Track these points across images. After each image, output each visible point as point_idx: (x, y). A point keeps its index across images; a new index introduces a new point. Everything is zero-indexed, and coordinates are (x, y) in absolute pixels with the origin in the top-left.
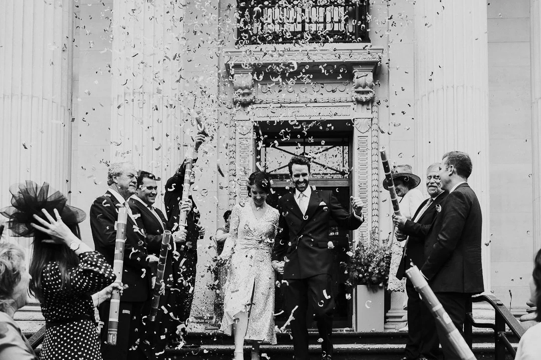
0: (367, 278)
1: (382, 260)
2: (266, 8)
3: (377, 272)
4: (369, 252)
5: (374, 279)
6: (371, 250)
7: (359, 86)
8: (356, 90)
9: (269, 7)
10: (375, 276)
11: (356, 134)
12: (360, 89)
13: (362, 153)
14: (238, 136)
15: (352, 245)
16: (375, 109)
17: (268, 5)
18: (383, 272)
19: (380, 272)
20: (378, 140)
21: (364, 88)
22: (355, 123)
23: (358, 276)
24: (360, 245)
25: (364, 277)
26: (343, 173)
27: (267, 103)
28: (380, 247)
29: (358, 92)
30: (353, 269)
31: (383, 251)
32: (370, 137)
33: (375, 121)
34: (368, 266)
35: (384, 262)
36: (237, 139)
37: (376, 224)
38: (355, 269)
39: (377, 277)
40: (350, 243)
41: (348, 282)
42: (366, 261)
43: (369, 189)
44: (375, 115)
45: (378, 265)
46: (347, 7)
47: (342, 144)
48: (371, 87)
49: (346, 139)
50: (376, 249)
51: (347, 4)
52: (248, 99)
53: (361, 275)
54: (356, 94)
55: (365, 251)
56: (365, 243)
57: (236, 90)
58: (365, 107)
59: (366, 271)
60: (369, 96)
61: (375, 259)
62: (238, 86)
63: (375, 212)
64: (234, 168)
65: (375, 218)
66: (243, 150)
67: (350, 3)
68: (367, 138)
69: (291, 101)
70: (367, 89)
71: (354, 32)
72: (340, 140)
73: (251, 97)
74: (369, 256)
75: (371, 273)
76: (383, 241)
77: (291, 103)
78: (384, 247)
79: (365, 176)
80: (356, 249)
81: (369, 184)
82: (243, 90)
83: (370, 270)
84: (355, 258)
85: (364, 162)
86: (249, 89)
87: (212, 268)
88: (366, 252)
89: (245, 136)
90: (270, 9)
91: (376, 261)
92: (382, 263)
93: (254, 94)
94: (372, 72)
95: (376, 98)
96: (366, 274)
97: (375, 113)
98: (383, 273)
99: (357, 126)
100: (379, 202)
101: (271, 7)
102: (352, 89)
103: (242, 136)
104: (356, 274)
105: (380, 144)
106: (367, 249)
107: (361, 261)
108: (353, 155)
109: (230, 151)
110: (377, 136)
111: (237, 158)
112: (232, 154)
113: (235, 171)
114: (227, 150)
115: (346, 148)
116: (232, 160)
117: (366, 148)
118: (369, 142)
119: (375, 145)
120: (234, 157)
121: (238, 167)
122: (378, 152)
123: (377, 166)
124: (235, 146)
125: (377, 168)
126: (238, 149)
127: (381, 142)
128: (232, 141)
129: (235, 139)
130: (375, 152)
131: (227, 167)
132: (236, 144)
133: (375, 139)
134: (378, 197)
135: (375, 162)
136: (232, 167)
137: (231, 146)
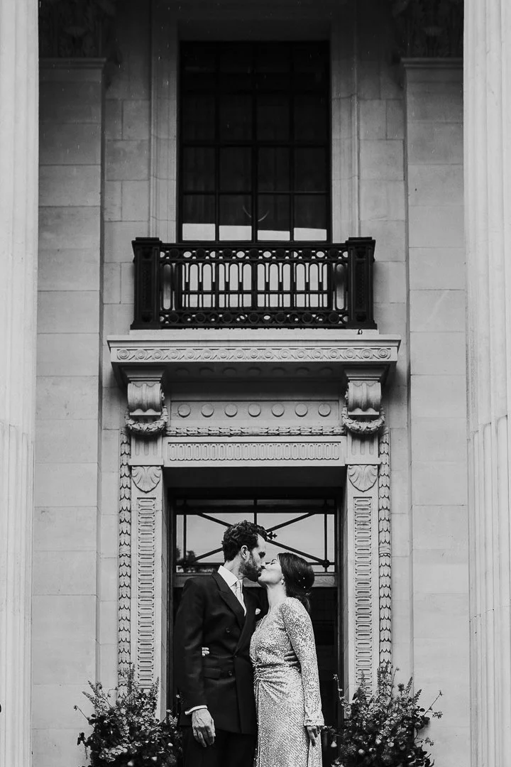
0: (374, 756)
1: (401, 723)
2: (187, 264)
3: (392, 745)
4: (376, 709)
5: (386, 758)
6: (379, 704)
7: (356, 406)
8: (350, 413)
9: (191, 262)
10: (387, 754)
11: (351, 492)
12: (358, 412)
13: (362, 527)
14: (136, 493)
15: (342, 694)
16: (384, 448)
17: (191, 257)
18: (402, 745)
19: (396, 746)
20: (391, 505)
21: (365, 409)
22: (350, 472)
23: (357, 753)
24: (360, 695)
25: (367, 754)
26: (325, 563)
27: (188, 435)
28: (395, 699)
29: (353, 418)
30: (347, 738)
31: (401, 707)
32: (375, 499)
33: (384, 470)
34: (375, 734)
35: (403, 727)
36: (134, 499)
37: (386, 657)
38: (352, 739)
39: (391, 755)
40: (339, 690)
41: (338, 763)
42: (371, 725)
43: (375, 593)
44: (384, 459)
45: (393, 732)
46: (334, 264)
47: (325, 510)
48: (377, 408)
49: (331, 502)
50: (387, 703)
51: (333, 259)
52: (154, 427)
53: (361, 751)
54: (351, 421)
55: (368, 706)
56: (368, 690)
57: (133, 411)
58: (367, 444)
59: (372, 743)
60: (374, 425)
61: (387, 722)
62: (136, 402)
63: (386, 635)
64: (128, 553)
65: (386, 646)
66: (144, 520)
67: (340, 258)
68: (370, 501)
69: (232, 432)
70: (371, 412)
71: (346, 309)
72: (320, 502)
73: (159, 424)
74: (376, 716)
75: (381, 748)
76: (401, 687)
77: (231, 435)
78: (403, 699)
79: (368, 568)
80: (351, 702)
81: (375, 584)
82: (145, 411)
83: (378, 742)
84: (351, 719)
85: (365, 543)
86: (157, 409)
87: (86, 737)
88: (370, 707)
89: (149, 495)
90: (194, 267)
91: (390, 725)
92: (401, 729)
93: (165, 418)
94: (379, 381)
95: (387, 428)
96: (371, 749)
97: (384, 455)
98: (403, 748)
99: (353, 479)
100: (392, 616)
101: (196, 263)
102: (344, 412)
103: (144, 495)
104: (353, 748)
105: (393, 511)
106: (371, 702)
107: (361, 725)
108: (345, 531)
109: (121, 522)
110: (388, 498)
111: (134, 533)
112: (125, 527)
113: (130, 557)
114: (115, 520)
115: (331, 518)
116: (125, 538)
117: (368, 519)
118: (375, 507)
119: (384, 514)
120: (127, 532)
121: (135, 551)
122: (390, 526)
123: (388, 551)
124: (130, 511)
125: (388, 555)
126: (135, 518)
127: (396, 509)
128: (125, 504)
129: (129, 499)
130: (384, 525)
131: (114, 550)
132: (132, 509)
133: (384, 503)
134: (389, 608)
135: (385, 544)
136: (125, 549)
137: (123, 512)
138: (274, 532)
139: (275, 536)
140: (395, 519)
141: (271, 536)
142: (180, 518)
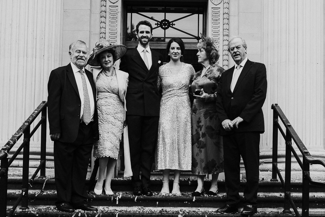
11: (210, 5)
13: (215, 22)
14: (108, 4)
20: (229, 12)
26: (198, 38)
32: (222, 8)
36: (108, 6)
43: (221, 53)
47: (198, 12)
49: (201, 9)
64: (104, 32)
66: (112, 16)
68: (219, 10)
72: (196, 9)
85: (216, 30)
89: (115, 5)
100: (229, 64)
103: (112, 5)
105: (230, 15)
108: (207, 23)
109: (101, 17)
110: (228, 8)
111: (107, 23)
112: (103, 19)
113: (105, 34)
114: (98, 16)
115: (201, 16)
116: (103, 25)
117: (218, 18)
118: (221, 13)
119: (226, 16)
120: (104, 22)
121: (107, 31)
122: (229, 22)
123: (227, 34)
124: (106, 12)
125: (228, 35)
126: (108, 15)
127: (231, 13)
128: (103, 8)
129: (105, 6)
130: (226, 21)
131: (98, 30)
132: (107, 11)
133: (226, 11)
134: (227, 60)
135: (226, 30)
136: (103, 30)
137: (102, 12)
138: (174, 23)
139: (174, 25)
140: (231, 18)
141: (172, 25)
142: (129, 15)
